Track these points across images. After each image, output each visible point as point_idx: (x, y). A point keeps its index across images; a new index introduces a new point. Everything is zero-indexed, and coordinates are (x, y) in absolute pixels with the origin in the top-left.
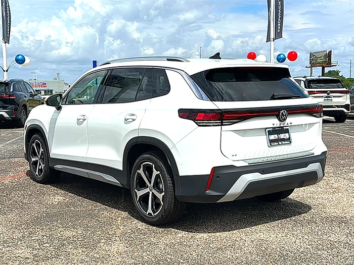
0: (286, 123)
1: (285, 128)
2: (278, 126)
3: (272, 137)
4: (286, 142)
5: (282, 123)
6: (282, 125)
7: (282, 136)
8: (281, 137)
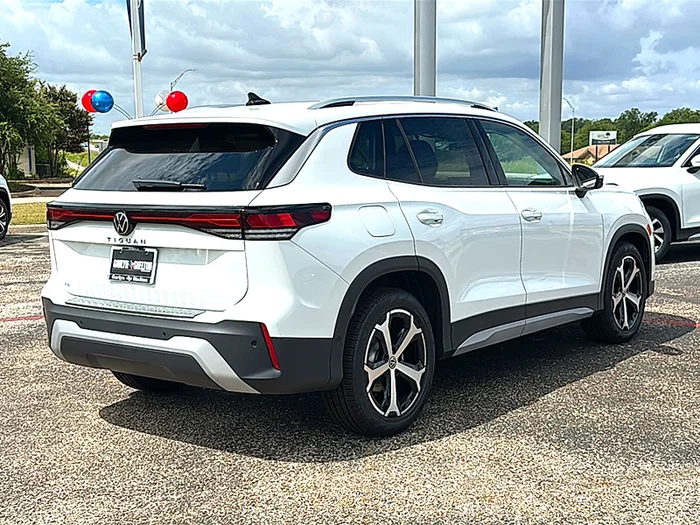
0: (132, 241)
1: (147, 250)
2: (118, 243)
3: (118, 264)
4: (141, 279)
5: (124, 238)
6: (125, 243)
7: (137, 265)
8: (135, 268)
